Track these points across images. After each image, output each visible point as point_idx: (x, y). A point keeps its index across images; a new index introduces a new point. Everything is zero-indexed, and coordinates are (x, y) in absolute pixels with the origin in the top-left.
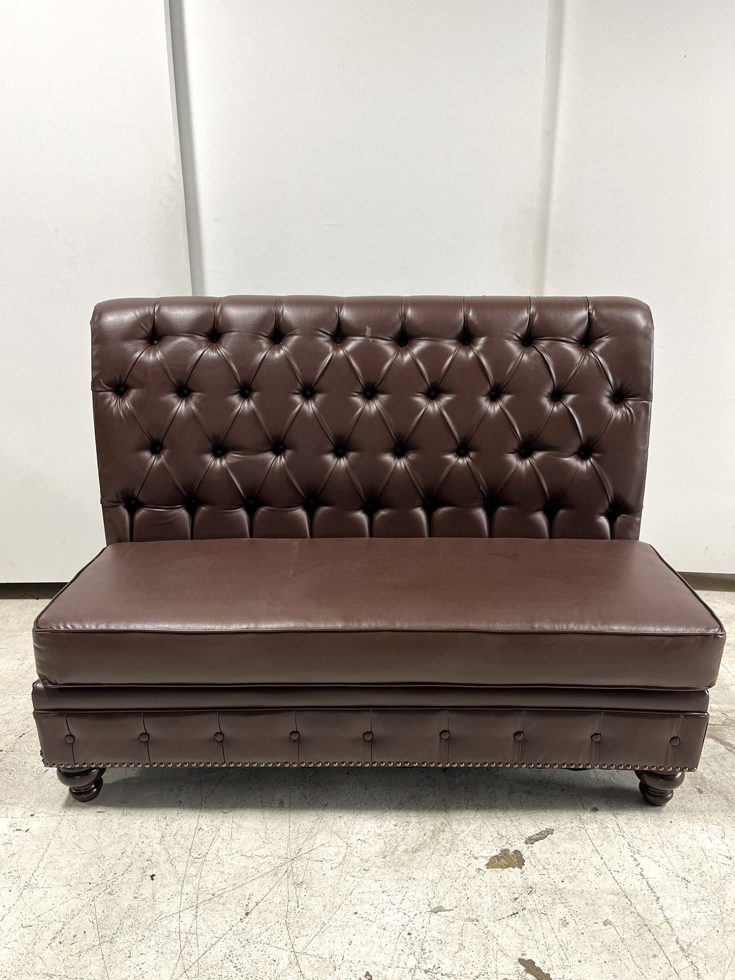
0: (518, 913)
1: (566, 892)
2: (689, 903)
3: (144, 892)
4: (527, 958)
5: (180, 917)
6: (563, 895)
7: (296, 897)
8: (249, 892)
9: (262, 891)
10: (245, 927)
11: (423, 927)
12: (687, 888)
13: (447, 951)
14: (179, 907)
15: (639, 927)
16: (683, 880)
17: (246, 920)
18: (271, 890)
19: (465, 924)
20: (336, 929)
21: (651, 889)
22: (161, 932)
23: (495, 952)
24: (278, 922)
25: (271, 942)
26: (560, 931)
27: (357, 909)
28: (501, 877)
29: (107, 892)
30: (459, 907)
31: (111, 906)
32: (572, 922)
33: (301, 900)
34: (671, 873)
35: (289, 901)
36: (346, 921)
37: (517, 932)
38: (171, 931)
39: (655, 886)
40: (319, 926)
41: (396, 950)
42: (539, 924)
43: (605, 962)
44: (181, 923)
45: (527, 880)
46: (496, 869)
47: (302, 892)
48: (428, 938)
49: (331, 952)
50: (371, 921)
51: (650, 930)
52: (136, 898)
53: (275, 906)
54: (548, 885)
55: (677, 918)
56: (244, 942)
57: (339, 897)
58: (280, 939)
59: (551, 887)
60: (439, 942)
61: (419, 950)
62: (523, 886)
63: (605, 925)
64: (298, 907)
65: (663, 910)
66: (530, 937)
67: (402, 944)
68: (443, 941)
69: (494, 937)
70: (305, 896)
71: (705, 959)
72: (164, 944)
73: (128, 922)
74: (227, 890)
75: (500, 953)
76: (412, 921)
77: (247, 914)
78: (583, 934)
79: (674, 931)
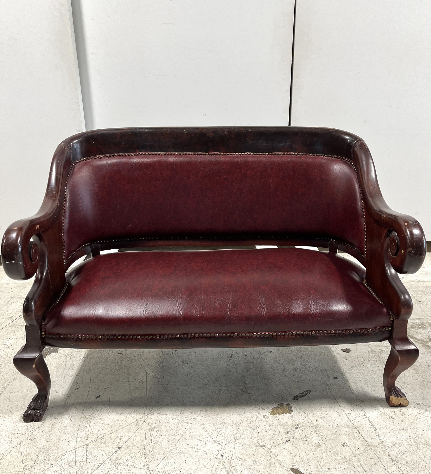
0: (290, 441)
1: (319, 427)
2: (395, 432)
3: (53, 438)
4: (296, 467)
5: (76, 452)
6: (317, 429)
7: (150, 437)
8: (120, 435)
9: (129, 434)
10: (118, 456)
11: (230, 451)
12: (393, 422)
13: (246, 465)
14: (75, 446)
15: (365, 447)
16: (390, 418)
17: (118, 452)
18: (135, 433)
19: (257, 448)
20: (176, 455)
21: (371, 424)
22: (64, 462)
23: (276, 465)
24: (139, 452)
25: (135, 464)
26: (315, 451)
27: (189, 442)
28: (279, 419)
29: (29, 438)
30: (253, 439)
31: (31, 447)
32: (323, 445)
33: (154, 438)
34: (383, 414)
35: (146, 439)
36: (182, 450)
37: (289, 452)
38: (70, 461)
39: (373, 422)
40: (165, 453)
41: (214, 466)
42: (302, 447)
43: (345, 469)
44: (76, 455)
45: (295, 421)
46: (276, 415)
47: (154, 434)
48: (234, 458)
49: (173, 469)
50: (198, 449)
51: (371, 449)
52: (47, 441)
53: (137, 442)
54: (308, 423)
55: (388, 441)
56: (117, 465)
57: (178, 435)
58: (140, 462)
59: (310, 424)
60: (241, 460)
61: (227, 465)
62: (292, 424)
63: (343, 446)
64: (152, 442)
65: (379, 436)
66: (298, 455)
67: (217, 462)
68: (243, 459)
69: (275, 455)
70: (156, 436)
71: (406, 465)
72: (66, 469)
73: (42, 457)
74: (106, 434)
75: (279, 465)
76: (223, 448)
77: (119, 448)
78: (330, 452)
79: (386, 449)
